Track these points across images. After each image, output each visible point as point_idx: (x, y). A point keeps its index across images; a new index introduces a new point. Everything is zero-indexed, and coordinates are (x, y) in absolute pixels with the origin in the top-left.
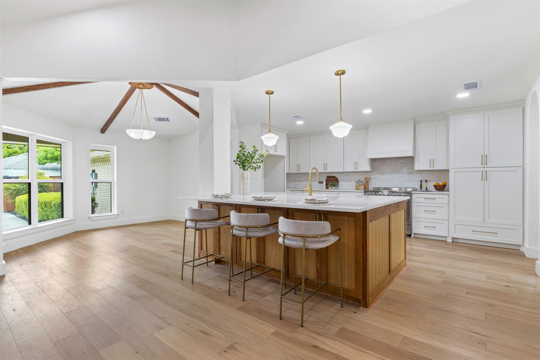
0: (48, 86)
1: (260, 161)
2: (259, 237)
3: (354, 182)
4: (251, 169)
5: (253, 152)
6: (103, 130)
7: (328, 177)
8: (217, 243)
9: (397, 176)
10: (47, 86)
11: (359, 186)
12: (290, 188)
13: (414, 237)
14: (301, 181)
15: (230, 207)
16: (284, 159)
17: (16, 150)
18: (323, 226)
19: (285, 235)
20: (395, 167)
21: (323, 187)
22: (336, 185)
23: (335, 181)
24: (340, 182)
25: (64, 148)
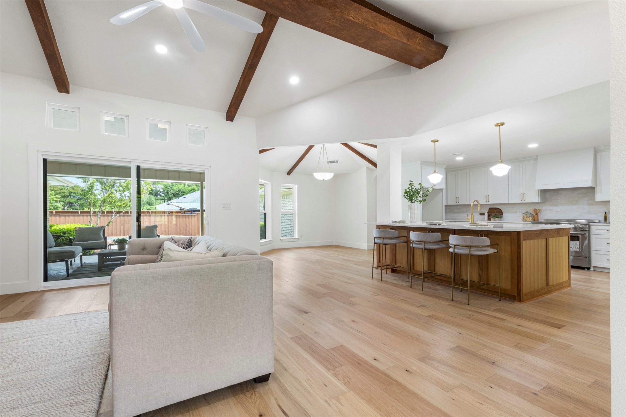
1: (426, 195)
2: (434, 248)
3: (521, 214)
4: (417, 202)
5: (419, 188)
6: (289, 173)
7: (490, 209)
8: (394, 257)
9: (574, 207)
11: (526, 218)
12: (447, 220)
13: (594, 270)
14: (460, 213)
15: (404, 230)
16: (442, 192)
17: (194, 187)
18: (484, 240)
19: (455, 246)
20: (572, 198)
21: (484, 219)
22: (499, 217)
23: (499, 213)
24: (504, 214)
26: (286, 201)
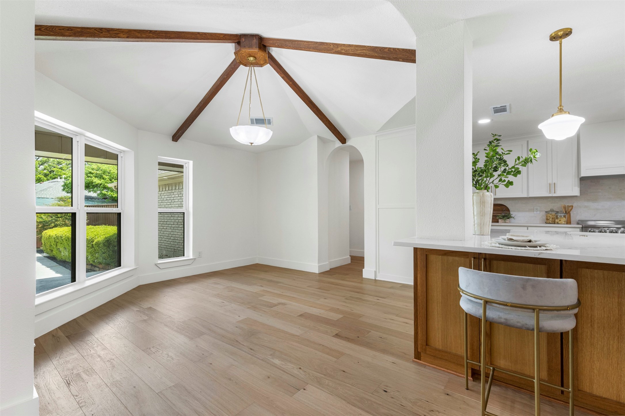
0: (118, 34)
3: (539, 212)
6: (176, 137)
10: (116, 34)
25: (122, 160)
26: (175, 193)
